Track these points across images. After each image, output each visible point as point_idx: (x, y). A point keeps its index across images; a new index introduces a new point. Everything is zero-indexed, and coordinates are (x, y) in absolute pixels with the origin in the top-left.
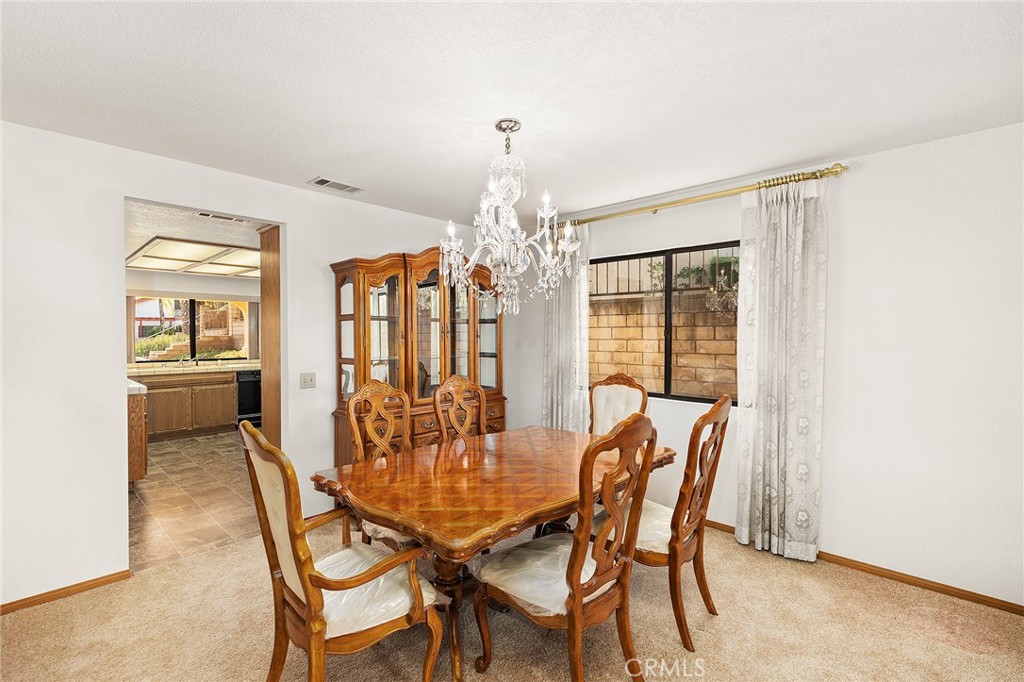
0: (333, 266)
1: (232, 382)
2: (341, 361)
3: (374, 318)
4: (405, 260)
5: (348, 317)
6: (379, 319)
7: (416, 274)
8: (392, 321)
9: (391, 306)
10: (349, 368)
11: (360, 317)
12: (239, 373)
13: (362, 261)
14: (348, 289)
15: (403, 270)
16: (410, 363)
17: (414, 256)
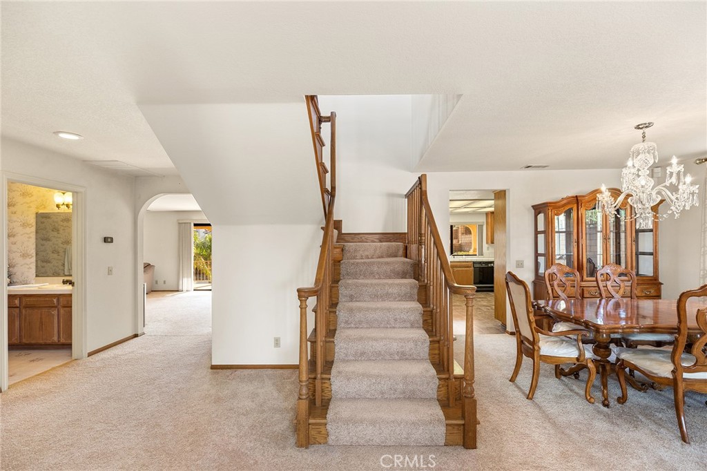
0: (533, 207)
1: (471, 267)
2: (537, 255)
3: (557, 232)
4: (577, 199)
5: (541, 232)
6: (559, 232)
7: (585, 206)
8: (568, 234)
9: (568, 225)
10: (541, 260)
11: (549, 232)
12: (474, 263)
13: (550, 203)
14: (541, 217)
15: (576, 205)
16: (581, 256)
17: (583, 196)
